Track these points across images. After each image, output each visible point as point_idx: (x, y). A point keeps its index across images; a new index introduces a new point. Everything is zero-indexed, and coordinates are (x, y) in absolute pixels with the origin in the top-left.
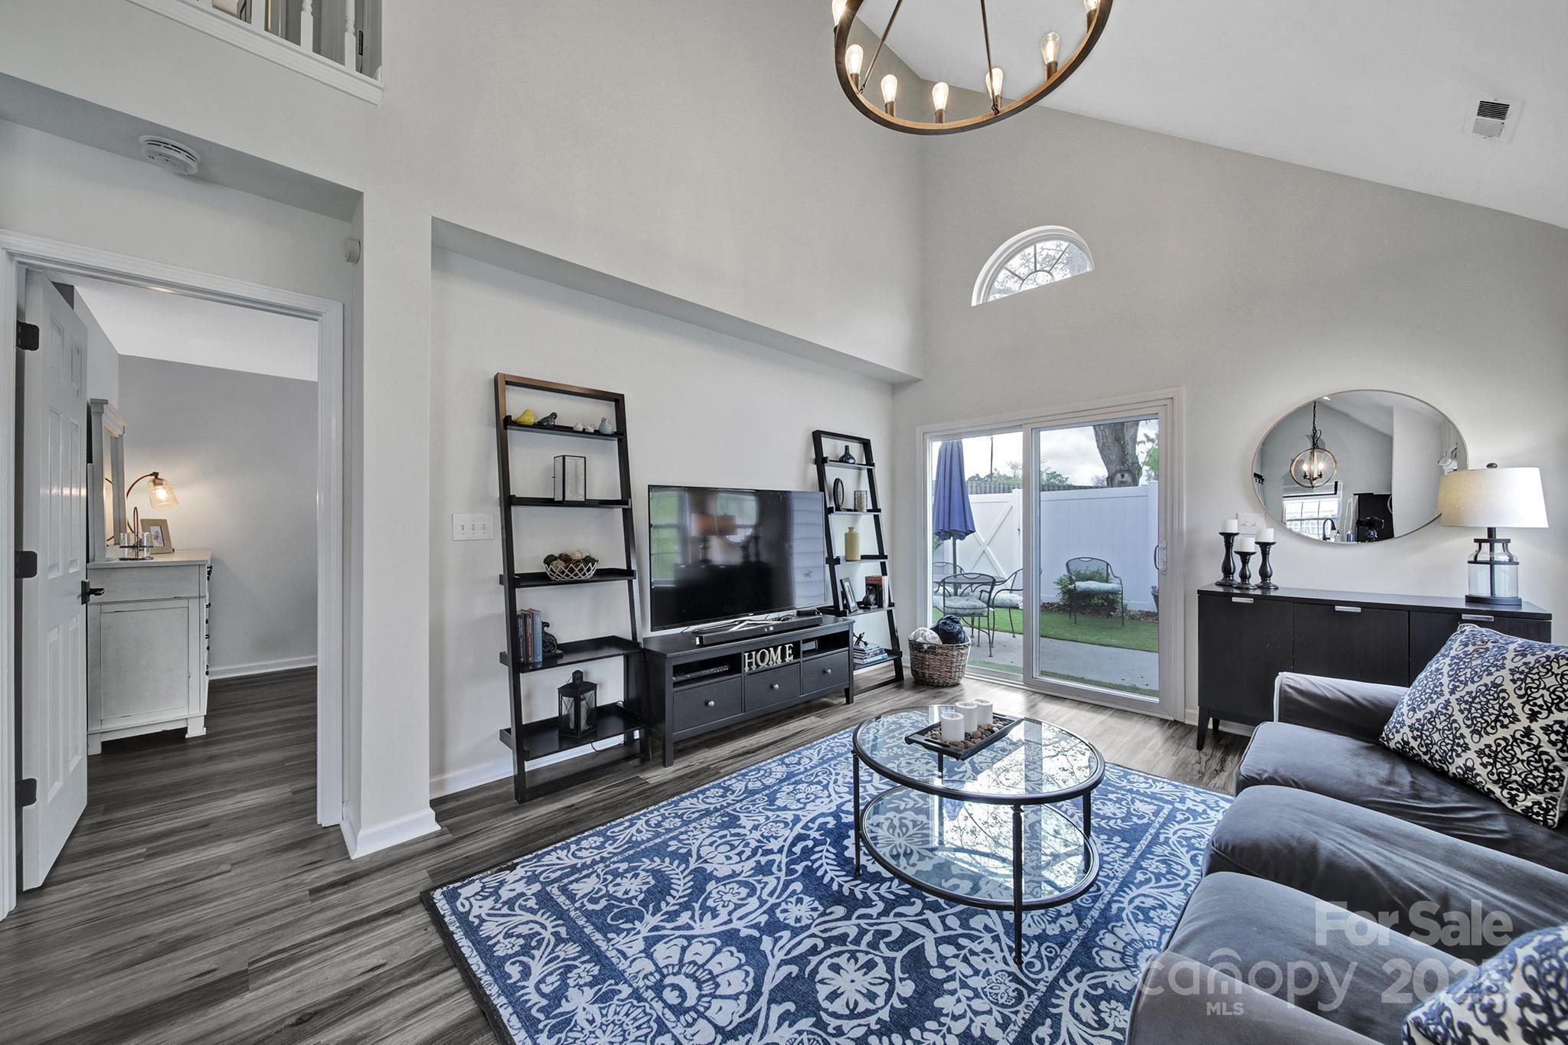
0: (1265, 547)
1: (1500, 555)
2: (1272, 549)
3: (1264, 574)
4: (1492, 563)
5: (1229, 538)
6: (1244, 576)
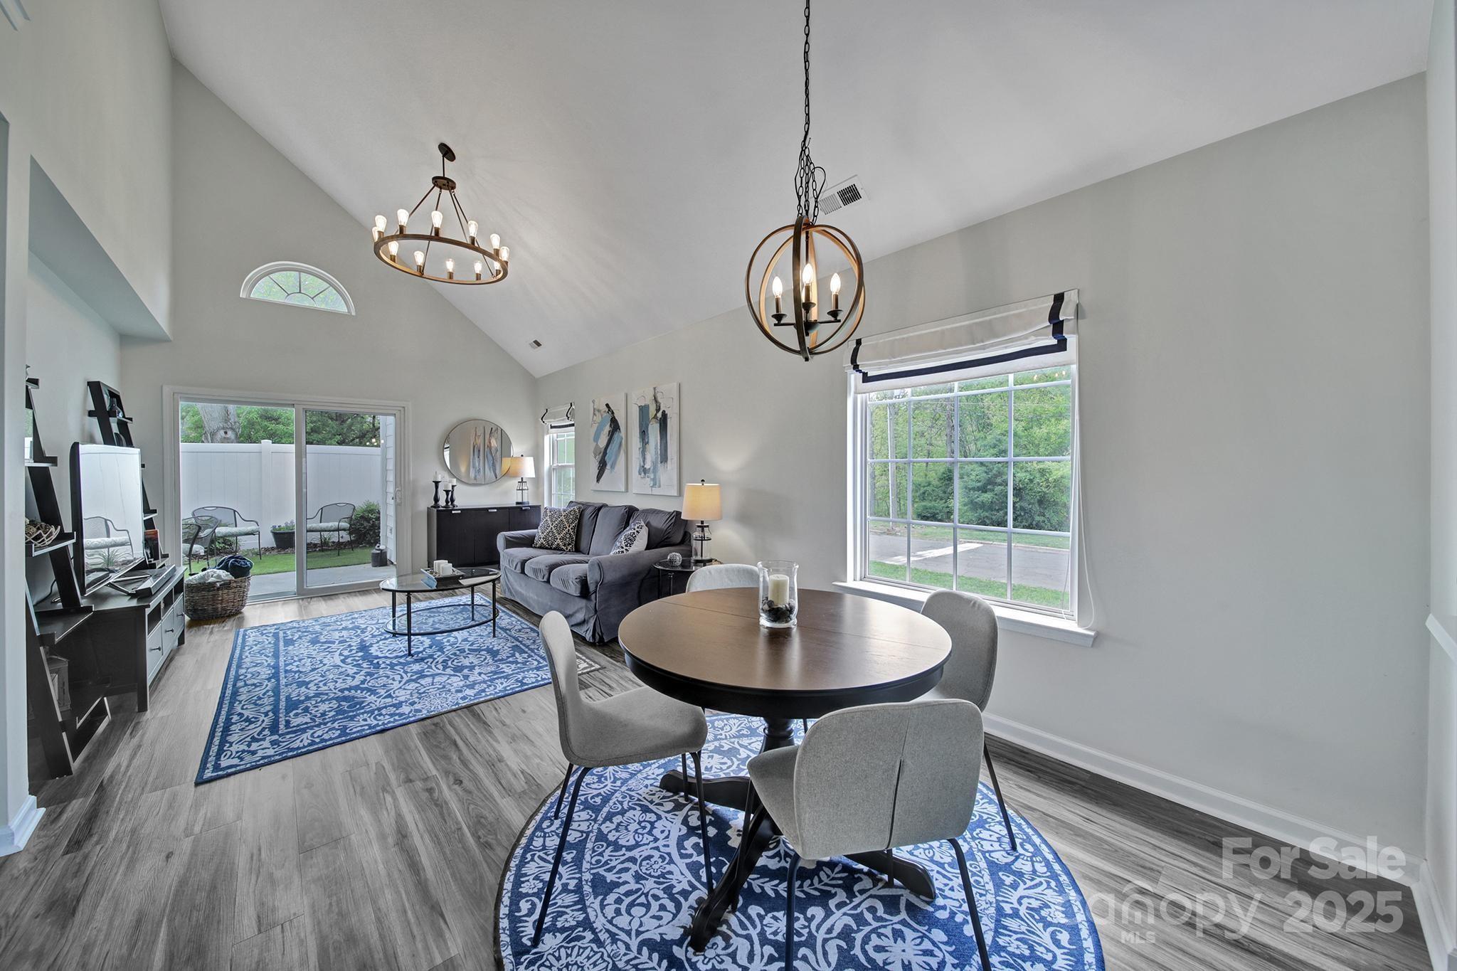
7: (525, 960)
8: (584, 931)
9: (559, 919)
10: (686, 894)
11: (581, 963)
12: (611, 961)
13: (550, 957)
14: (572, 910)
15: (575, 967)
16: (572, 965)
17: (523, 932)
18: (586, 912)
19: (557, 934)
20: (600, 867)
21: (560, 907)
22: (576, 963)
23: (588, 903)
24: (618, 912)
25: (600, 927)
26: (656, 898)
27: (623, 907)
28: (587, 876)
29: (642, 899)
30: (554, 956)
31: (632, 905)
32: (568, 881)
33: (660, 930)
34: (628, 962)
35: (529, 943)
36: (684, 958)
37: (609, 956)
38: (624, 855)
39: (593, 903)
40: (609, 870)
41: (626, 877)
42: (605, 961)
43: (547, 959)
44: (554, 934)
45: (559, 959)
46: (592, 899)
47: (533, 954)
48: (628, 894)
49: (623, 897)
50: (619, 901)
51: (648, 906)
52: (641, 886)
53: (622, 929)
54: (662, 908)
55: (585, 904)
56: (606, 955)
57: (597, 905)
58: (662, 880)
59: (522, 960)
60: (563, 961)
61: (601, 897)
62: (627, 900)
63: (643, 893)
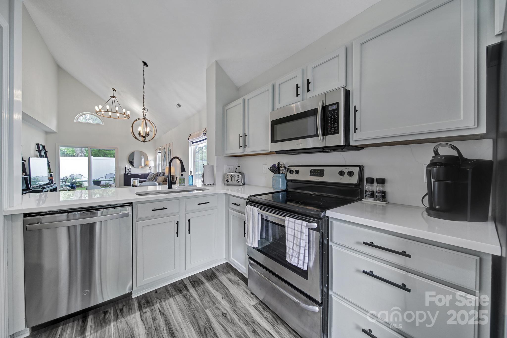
0: (130, 168)
1: (151, 169)
2: (131, 169)
3: (130, 172)
4: (150, 169)
5: (126, 167)
6: (128, 172)
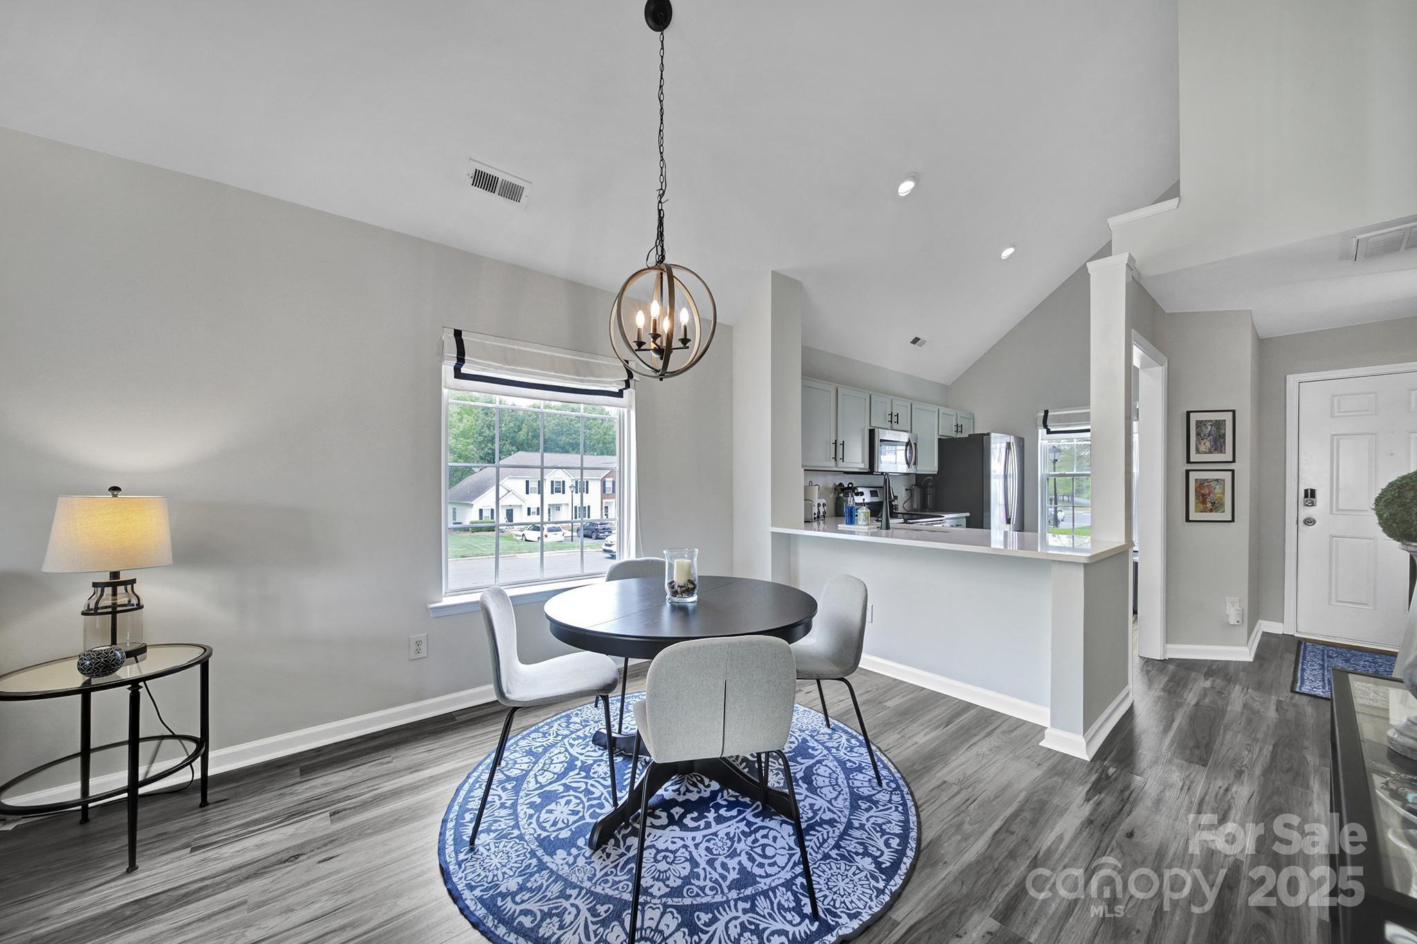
7: (833, 921)
8: (796, 885)
9: (786, 907)
10: (749, 824)
11: (825, 880)
12: (819, 862)
13: (826, 903)
14: (775, 898)
15: (829, 883)
16: (828, 885)
17: (805, 932)
18: (776, 887)
19: (802, 904)
20: (721, 886)
21: (772, 909)
22: (827, 883)
23: (766, 888)
24: (774, 864)
25: (790, 873)
26: (755, 841)
27: (766, 861)
28: (733, 894)
29: (759, 850)
30: (824, 900)
31: (764, 856)
32: (740, 910)
33: (786, 836)
34: (817, 853)
35: (817, 924)
36: (806, 823)
37: (815, 864)
38: (704, 869)
39: (763, 884)
40: (724, 878)
41: (732, 863)
42: (819, 865)
43: (828, 904)
44: (804, 906)
45: (825, 897)
46: (762, 885)
47: (826, 917)
48: (751, 859)
49: (756, 863)
50: (761, 865)
51: (764, 846)
52: (744, 852)
53: (789, 860)
54: (765, 836)
55: (768, 890)
56: (814, 866)
57: (768, 881)
58: (736, 839)
59: (834, 923)
60: (827, 892)
61: (758, 879)
62: (759, 859)
63: (752, 850)
